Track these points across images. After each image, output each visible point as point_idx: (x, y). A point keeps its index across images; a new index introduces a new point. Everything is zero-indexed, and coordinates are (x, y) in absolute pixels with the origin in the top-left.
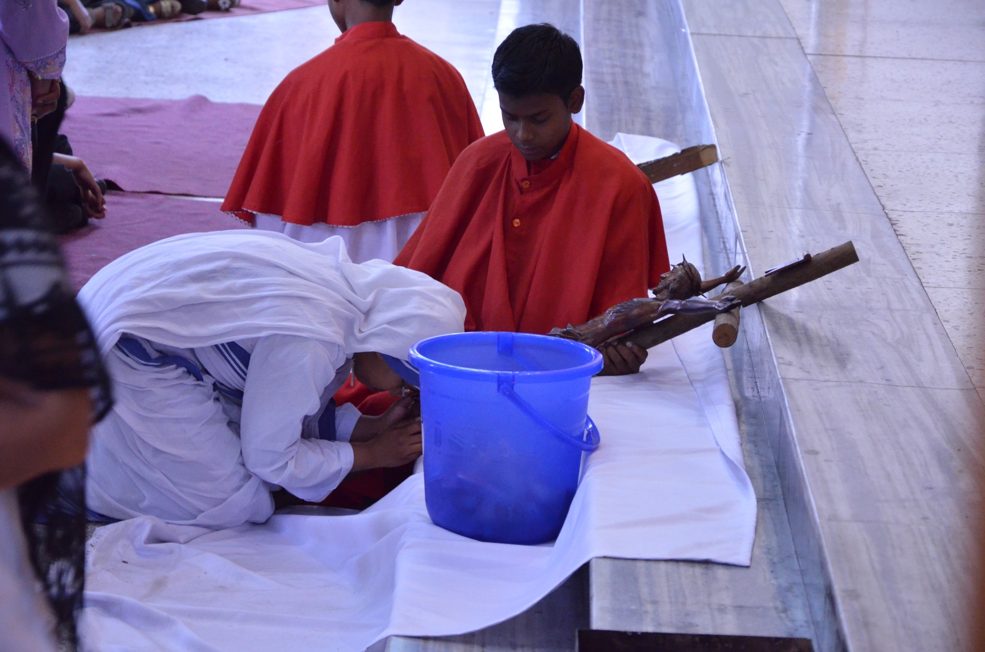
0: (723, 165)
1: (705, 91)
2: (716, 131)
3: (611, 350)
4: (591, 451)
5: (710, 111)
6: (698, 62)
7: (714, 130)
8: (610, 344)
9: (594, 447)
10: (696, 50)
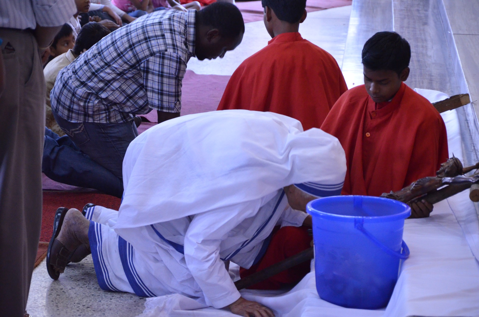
0: (473, 104)
1: (462, 65)
2: (468, 87)
3: (414, 205)
4: (405, 259)
5: (465, 75)
6: (458, 49)
7: (467, 86)
8: (414, 201)
9: (406, 257)
10: (457, 43)
